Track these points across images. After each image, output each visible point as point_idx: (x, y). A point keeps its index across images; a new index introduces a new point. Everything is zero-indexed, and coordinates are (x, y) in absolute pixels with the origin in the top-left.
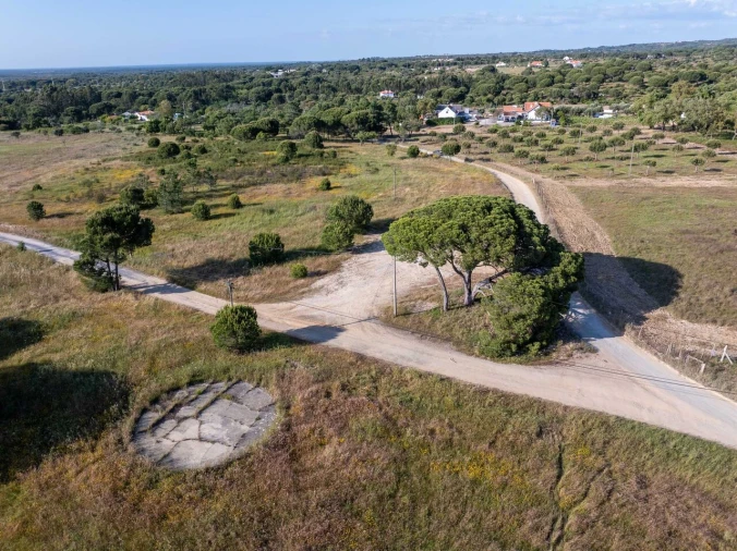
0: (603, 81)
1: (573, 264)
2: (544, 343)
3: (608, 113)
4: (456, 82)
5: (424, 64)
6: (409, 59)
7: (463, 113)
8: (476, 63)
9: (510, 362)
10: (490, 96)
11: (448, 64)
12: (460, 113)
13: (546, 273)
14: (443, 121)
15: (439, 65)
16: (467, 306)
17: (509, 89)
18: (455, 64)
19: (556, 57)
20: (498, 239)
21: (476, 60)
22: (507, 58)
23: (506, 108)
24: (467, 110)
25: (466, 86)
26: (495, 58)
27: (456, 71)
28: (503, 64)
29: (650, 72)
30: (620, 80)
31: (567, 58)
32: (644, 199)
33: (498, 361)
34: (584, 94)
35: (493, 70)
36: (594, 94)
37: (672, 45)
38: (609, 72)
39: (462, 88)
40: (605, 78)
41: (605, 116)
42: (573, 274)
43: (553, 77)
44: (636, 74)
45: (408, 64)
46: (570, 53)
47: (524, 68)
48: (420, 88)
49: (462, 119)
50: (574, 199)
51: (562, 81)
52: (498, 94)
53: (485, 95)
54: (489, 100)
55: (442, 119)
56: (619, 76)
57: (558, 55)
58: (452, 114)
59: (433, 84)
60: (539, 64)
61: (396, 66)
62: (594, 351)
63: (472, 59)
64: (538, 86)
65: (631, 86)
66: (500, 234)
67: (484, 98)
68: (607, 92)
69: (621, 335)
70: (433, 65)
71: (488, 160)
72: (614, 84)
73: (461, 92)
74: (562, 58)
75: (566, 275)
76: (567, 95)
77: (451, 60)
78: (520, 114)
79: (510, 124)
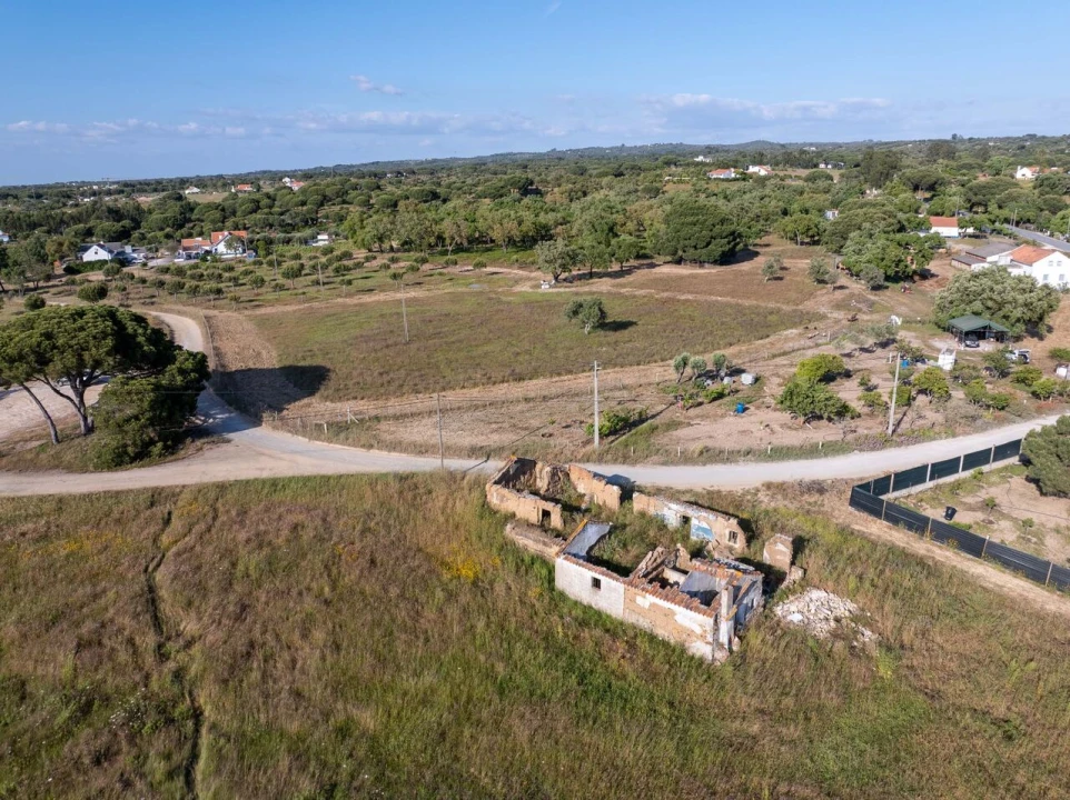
0: (322, 204)
1: (191, 361)
2: (169, 443)
3: (323, 238)
4: (115, 214)
5: (65, 193)
6: (43, 187)
7: (123, 253)
8: (155, 190)
9: (132, 468)
10: (168, 230)
11: (109, 193)
12: (118, 254)
13: (159, 372)
14: (92, 265)
15: (94, 194)
16: (85, 435)
17: (199, 220)
18: (122, 192)
19: (273, 179)
20: (92, 342)
21: (156, 186)
22: (201, 183)
23: (186, 242)
24: (128, 249)
25: (133, 220)
26: (184, 182)
27: (122, 201)
28: (196, 190)
29: (378, 192)
30: (344, 202)
31: (287, 179)
32: (328, 316)
33: (116, 471)
34: (297, 220)
35: (180, 198)
36: (312, 220)
37: (422, 162)
38: (329, 192)
39: (126, 223)
40: (324, 200)
41: (321, 243)
42: (192, 371)
43: (258, 202)
44: (362, 194)
45: (38, 194)
46: (293, 175)
47: (226, 194)
48: (57, 226)
49: (123, 261)
50: (249, 326)
51: (271, 207)
52: (181, 226)
53: (162, 229)
54: (168, 236)
55: (89, 263)
56: (342, 196)
57: (276, 177)
58: (104, 255)
59: (76, 219)
60: (248, 188)
61: (16, 197)
62: (229, 441)
63: (148, 184)
64: (239, 214)
65: (358, 208)
66: (95, 338)
67: (160, 234)
68: (327, 217)
69: (260, 425)
70: (83, 195)
71: (153, 303)
72: (337, 208)
73: (125, 226)
74: (281, 180)
75: (182, 371)
76: (276, 223)
77: (113, 187)
78: (207, 248)
79: (192, 262)
